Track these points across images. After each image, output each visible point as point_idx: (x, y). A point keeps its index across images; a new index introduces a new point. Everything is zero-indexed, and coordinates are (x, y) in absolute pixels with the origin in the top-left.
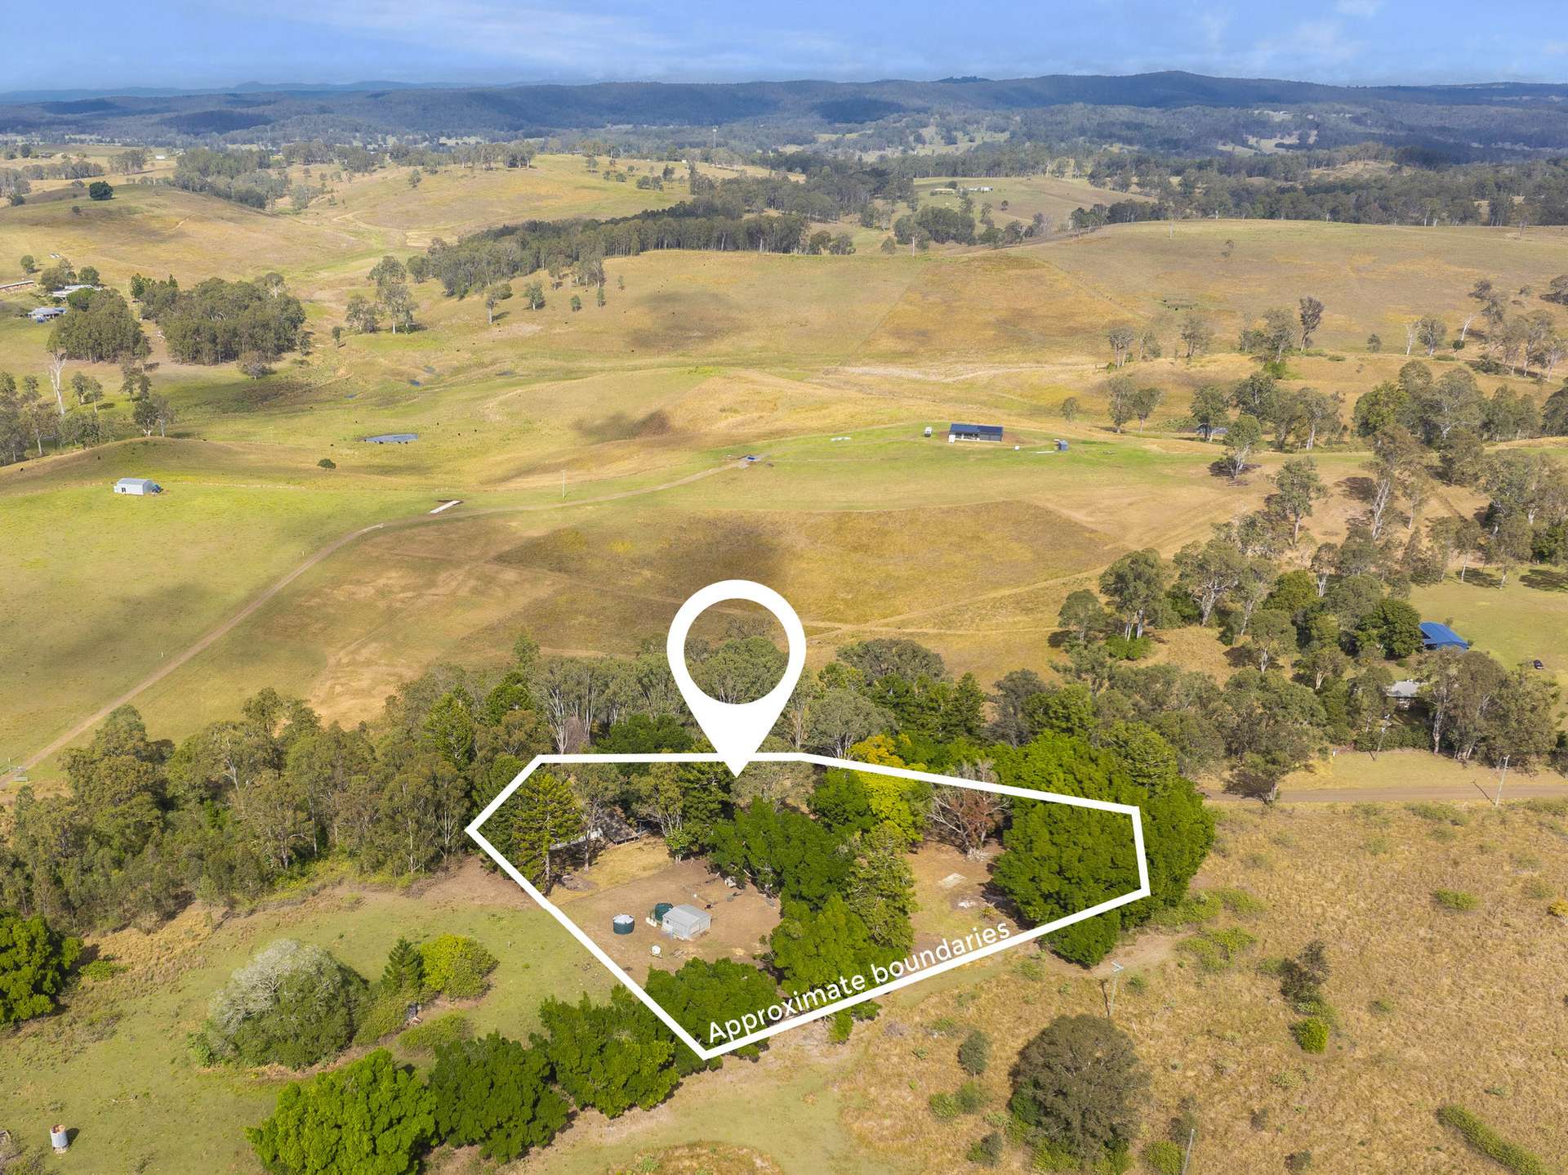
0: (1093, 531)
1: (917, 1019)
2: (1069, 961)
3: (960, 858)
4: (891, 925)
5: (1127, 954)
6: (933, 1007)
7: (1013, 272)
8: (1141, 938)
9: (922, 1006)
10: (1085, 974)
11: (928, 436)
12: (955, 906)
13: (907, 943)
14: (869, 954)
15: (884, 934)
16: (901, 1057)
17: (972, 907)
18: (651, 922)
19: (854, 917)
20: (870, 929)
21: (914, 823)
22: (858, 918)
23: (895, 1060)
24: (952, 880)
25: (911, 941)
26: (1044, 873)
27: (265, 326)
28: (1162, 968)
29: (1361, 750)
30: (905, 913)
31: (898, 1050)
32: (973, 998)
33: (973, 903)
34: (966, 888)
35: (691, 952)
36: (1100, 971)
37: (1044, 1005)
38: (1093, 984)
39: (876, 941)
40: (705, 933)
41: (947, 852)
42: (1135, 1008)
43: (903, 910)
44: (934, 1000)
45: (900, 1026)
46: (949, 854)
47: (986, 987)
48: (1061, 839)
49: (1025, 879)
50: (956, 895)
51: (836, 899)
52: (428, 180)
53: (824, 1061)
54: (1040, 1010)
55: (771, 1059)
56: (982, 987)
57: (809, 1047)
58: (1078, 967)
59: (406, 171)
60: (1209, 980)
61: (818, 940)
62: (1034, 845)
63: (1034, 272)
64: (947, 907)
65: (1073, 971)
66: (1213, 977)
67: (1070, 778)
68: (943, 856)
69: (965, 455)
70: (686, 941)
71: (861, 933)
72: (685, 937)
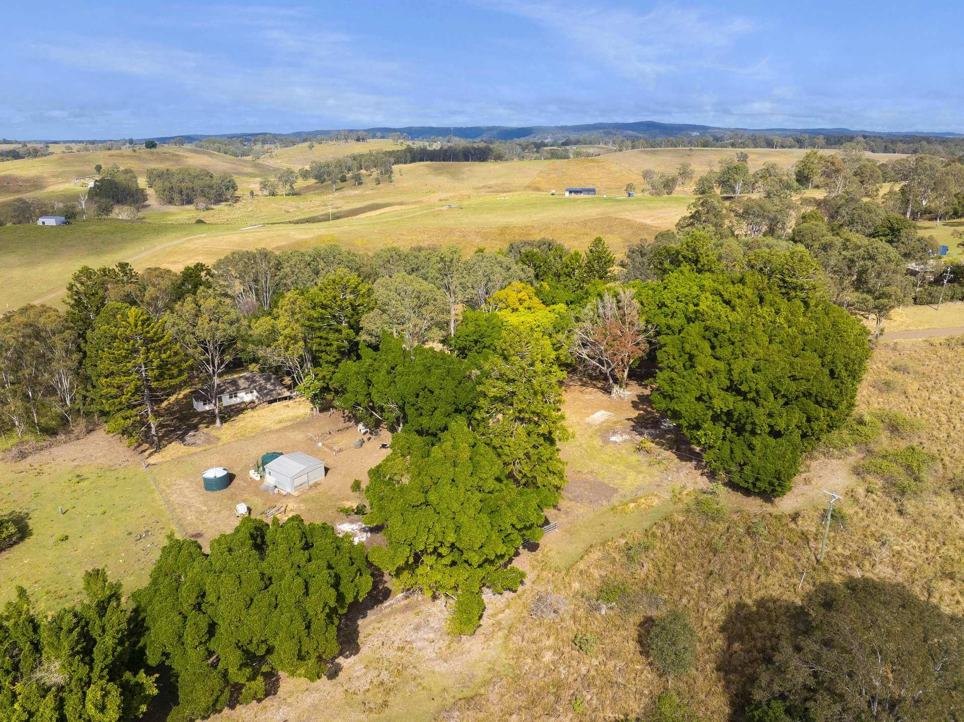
0: (656, 227)
1: (576, 585)
2: (747, 492)
3: (604, 397)
4: (535, 458)
5: (807, 481)
6: (596, 567)
7: (590, 164)
8: (814, 464)
9: (582, 566)
10: (768, 508)
11: (553, 194)
12: (606, 441)
13: (556, 481)
14: (503, 498)
15: (526, 470)
16: (558, 651)
17: (625, 441)
18: (253, 474)
19: (482, 449)
20: (506, 464)
21: (558, 358)
22: (490, 450)
23: (548, 656)
24: (600, 416)
25: (562, 478)
26: (714, 390)
27: (211, 187)
28: (851, 494)
29: (921, 304)
30: (552, 442)
31: (550, 642)
32: (647, 549)
33: (626, 437)
34: (615, 423)
35: (293, 508)
36: (786, 504)
37: (738, 553)
38: (784, 521)
39: (517, 481)
40: (316, 485)
41: (590, 393)
42: (844, 548)
43: (549, 439)
44: (596, 555)
45: (552, 599)
46: (593, 395)
47: (658, 533)
48: (725, 352)
49: (691, 397)
50: (605, 432)
51: (459, 424)
52: (317, 146)
53: (442, 668)
54: (734, 561)
55: (359, 670)
56: (654, 535)
57: (419, 644)
58: (759, 501)
59: (307, 144)
60: (910, 506)
61: (428, 482)
62: (696, 360)
63: (600, 164)
64: (597, 442)
65: (754, 505)
66: (913, 502)
67: (717, 298)
68: (587, 397)
69: (575, 201)
70: (288, 496)
71: (491, 468)
72: (288, 489)
